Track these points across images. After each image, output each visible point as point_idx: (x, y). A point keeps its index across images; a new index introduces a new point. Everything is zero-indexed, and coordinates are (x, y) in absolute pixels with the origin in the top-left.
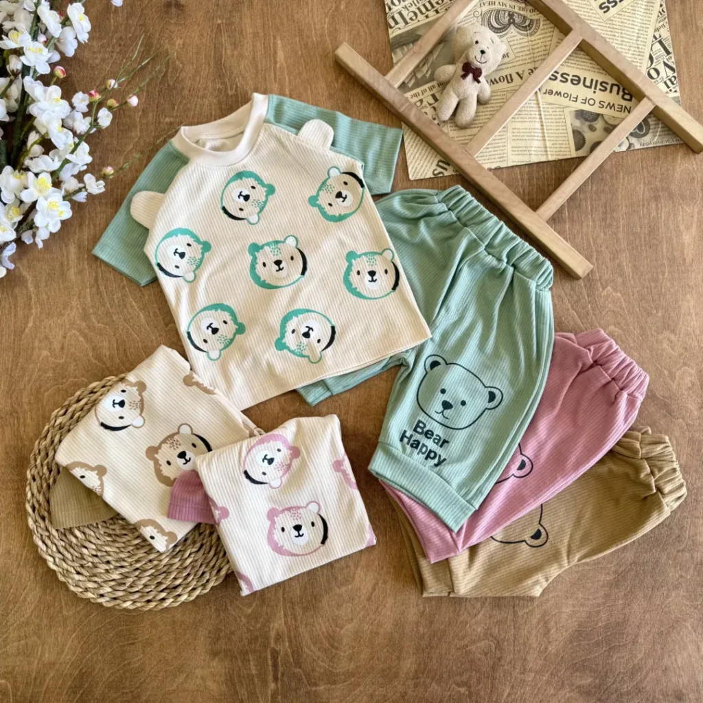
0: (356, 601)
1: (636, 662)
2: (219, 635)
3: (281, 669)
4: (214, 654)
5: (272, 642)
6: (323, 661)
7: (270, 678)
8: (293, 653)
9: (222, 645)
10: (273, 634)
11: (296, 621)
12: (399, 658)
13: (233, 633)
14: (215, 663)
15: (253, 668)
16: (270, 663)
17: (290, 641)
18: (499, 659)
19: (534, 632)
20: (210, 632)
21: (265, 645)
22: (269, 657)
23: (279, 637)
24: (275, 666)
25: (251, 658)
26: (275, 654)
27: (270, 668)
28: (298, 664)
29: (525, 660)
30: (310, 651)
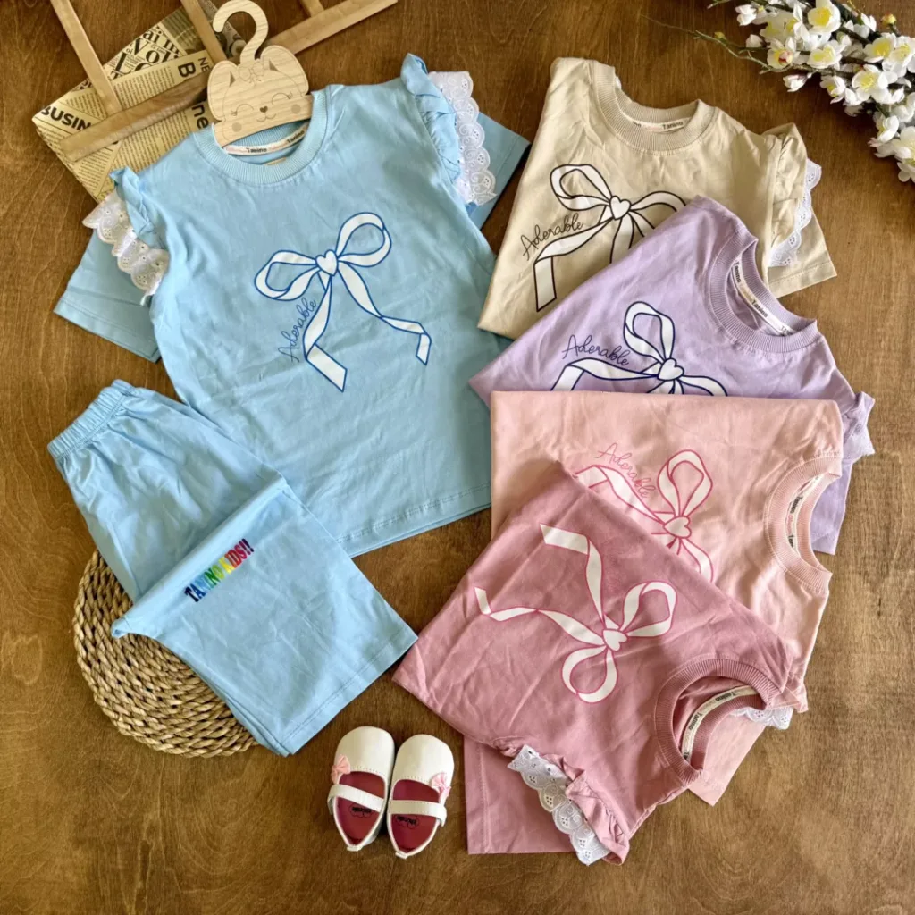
0: (243, 798)
2: (86, 822)
3: (150, 866)
4: (78, 842)
5: (144, 835)
6: (199, 862)
7: (138, 876)
8: (166, 849)
9: (87, 833)
10: (146, 826)
11: (173, 813)
12: (284, 866)
13: (101, 820)
14: (78, 853)
15: (120, 862)
16: (139, 858)
17: (165, 836)
18: (397, 877)
20: (76, 816)
21: (136, 839)
22: (139, 851)
23: (152, 830)
24: (145, 861)
25: (119, 851)
26: (146, 848)
27: (139, 865)
28: (171, 862)
29: (426, 880)
30: (185, 849)
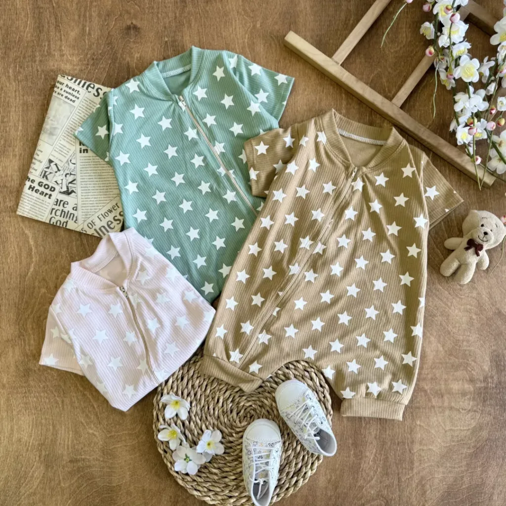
19: (414, 494)
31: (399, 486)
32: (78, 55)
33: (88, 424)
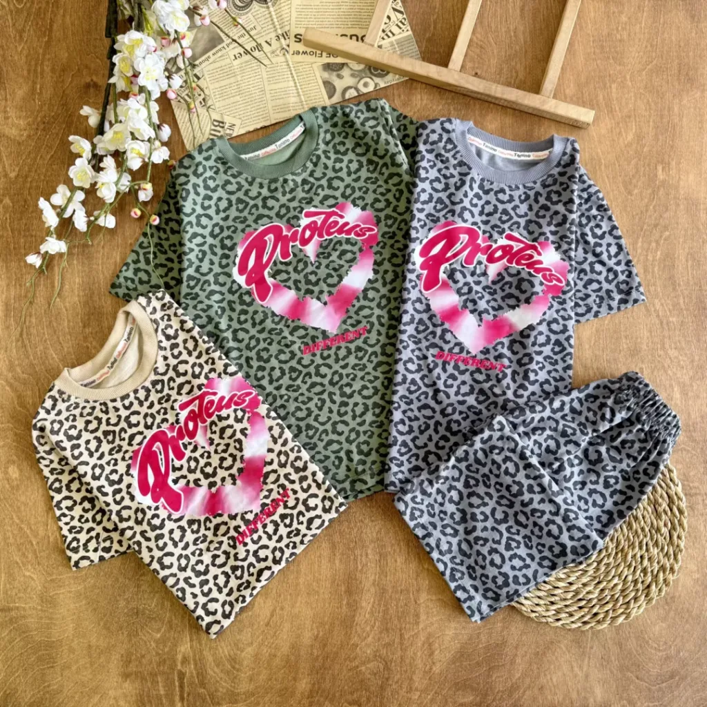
0: (255, 627)
1: (514, 681)
2: (131, 659)
3: (186, 689)
4: (126, 676)
5: (179, 665)
6: (225, 682)
7: (177, 698)
8: (198, 674)
9: (133, 668)
10: (180, 657)
11: (201, 645)
12: (295, 679)
13: (143, 656)
14: (127, 685)
15: (161, 688)
16: (177, 684)
17: (196, 664)
18: (387, 679)
19: (419, 654)
20: (122, 656)
21: (173, 667)
22: (176, 678)
23: (185, 660)
24: (181, 687)
25: (159, 680)
26: (181, 676)
27: (177, 689)
28: (203, 685)
29: (411, 679)
30: (213, 672)
31: (401, 644)
32: (27, 117)
33: (24, 565)
